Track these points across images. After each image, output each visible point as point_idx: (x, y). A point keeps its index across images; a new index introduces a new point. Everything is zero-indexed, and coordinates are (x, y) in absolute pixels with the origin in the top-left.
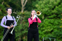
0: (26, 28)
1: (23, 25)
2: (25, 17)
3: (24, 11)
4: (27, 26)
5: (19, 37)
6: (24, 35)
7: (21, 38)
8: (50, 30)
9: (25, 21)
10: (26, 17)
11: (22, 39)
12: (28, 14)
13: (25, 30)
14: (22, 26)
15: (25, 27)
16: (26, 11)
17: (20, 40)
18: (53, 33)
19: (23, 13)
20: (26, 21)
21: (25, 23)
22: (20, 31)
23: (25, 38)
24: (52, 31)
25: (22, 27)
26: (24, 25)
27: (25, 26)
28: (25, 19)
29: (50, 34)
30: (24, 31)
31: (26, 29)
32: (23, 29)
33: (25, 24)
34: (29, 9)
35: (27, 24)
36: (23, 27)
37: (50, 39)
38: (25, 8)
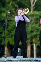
0: (35, 29)
1: (32, 26)
2: (34, 17)
3: (33, 11)
4: (37, 27)
5: (29, 39)
6: (33, 37)
7: (31, 40)
9: (35, 22)
10: (36, 17)
11: (32, 41)
12: (38, 14)
13: (34, 32)
14: (32, 28)
15: (34, 29)
16: (36, 11)
17: (29, 42)
19: (33, 14)
20: (36, 21)
21: (34, 24)
23: (35, 40)
25: (32, 29)
26: (33, 26)
27: (34, 27)
28: (35, 20)
30: (33, 33)
31: (36, 30)
32: (33, 30)
33: (35, 26)
34: (39, 9)
35: (36, 25)
36: (33, 28)
38: (34, 8)
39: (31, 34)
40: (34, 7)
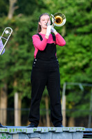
0: (19, 58)
1: (11, 51)
2: (17, 30)
3: (14, 15)
4: (23, 54)
5: (3, 81)
6: (14, 76)
7: (8, 84)
8: (81, 65)
9: (18, 42)
10: (21, 30)
11: (10, 87)
12: (25, 23)
13: (17, 64)
14: (10, 54)
15: (16, 57)
16: (20, 15)
17: (4, 90)
18: (88, 70)
19: (13, 21)
20: (21, 40)
21: (17, 45)
22: (4, 66)
23: (18, 85)
24: (86, 66)
25: (10, 57)
26: (14, 50)
27: (17, 53)
28: (18, 36)
29: (80, 75)
30: (15, 67)
31: (21, 61)
32: (13, 61)
33: (17, 49)
34: (27, 10)
35: (21, 49)
36: (13, 56)
37: (81, 87)
38: (17, 7)
39: (9, 70)
40: (15, 5)
